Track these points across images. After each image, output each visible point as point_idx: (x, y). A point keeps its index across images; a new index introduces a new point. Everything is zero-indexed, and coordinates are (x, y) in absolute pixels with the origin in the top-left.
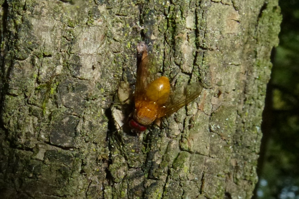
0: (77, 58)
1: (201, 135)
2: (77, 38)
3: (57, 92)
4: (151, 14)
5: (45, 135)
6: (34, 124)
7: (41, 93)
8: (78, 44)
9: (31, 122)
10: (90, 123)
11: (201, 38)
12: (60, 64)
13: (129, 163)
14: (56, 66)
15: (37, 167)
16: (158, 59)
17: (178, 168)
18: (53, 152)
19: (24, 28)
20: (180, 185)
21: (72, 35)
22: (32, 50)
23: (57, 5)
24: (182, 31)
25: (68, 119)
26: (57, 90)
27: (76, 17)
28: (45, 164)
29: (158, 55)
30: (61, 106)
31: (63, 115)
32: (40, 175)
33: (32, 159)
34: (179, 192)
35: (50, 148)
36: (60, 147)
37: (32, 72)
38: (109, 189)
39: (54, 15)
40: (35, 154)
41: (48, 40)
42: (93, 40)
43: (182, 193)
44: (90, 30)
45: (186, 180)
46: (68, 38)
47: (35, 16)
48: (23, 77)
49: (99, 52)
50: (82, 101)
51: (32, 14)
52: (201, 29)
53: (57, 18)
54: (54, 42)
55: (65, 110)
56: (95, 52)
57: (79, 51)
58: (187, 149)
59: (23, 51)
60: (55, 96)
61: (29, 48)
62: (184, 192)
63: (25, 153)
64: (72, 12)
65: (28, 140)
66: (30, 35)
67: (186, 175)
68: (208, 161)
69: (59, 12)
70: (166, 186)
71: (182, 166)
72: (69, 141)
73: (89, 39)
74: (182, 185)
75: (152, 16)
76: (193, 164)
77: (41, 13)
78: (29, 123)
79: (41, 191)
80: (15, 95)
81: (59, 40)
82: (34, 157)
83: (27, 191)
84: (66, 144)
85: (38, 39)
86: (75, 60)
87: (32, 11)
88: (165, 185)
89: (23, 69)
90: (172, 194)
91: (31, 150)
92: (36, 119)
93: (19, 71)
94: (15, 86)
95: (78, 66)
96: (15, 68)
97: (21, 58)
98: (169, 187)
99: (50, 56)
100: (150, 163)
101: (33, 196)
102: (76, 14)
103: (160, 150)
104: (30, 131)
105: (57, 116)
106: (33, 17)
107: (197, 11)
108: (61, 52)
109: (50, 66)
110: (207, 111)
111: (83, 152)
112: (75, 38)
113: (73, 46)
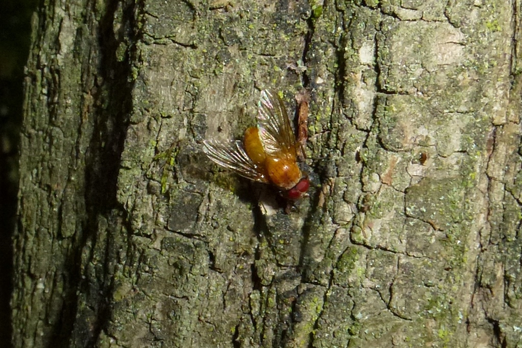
0: (201, 118)
1: (388, 222)
2: (203, 91)
3: (177, 163)
4: (315, 48)
5: (164, 218)
6: (153, 204)
7: (160, 165)
8: (204, 100)
9: (150, 201)
10: (219, 203)
11: (383, 77)
12: (184, 127)
13: (279, 258)
14: (179, 130)
15: (153, 258)
16: (324, 111)
17: (345, 269)
18: (171, 239)
19: (139, 84)
20: (349, 294)
21: (196, 88)
22: (148, 111)
23: (176, 51)
24: (353, 69)
25: (190, 197)
26: (176, 161)
27: (202, 64)
28: (162, 255)
29: (325, 106)
30: (182, 180)
31: (183, 193)
32: (157, 268)
33: (148, 247)
34: (347, 304)
35: (169, 234)
36: (180, 233)
37: (149, 139)
38: (256, 295)
39: (174, 65)
40: (153, 242)
41: (168, 97)
42: (223, 93)
43: (352, 307)
44: (218, 79)
45: (358, 288)
46: (192, 92)
47: (153, 67)
48: (137, 146)
49: (229, 109)
50: (206, 174)
51: (150, 65)
52: (382, 64)
53: (177, 68)
54: (175, 100)
55: (185, 186)
56: (225, 109)
57: (205, 108)
58: (361, 242)
59: (139, 113)
60: (174, 168)
61: (145, 109)
62: (354, 305)
63: (142, 241)
64: (197, 58)
65: (145, 224)
66: (147, 92)
67: (359, 280)
68: (403, 261)
69: (179, 61)
70: (328, 294)
71: (351, 266)
72: (191, 226)
73: (217, 92)
74: (352, 294)
75: (317, 50)
76: (371, 264)
77: (159, 64)
78: (147, 203)
79: (159, 289)
80: (127, 168)
81: (181, 96)
82: (150, 246)
83: (143, 289)
84: (186, 231)
85: (154, 96)
86: (199, 120)
87: (149, 62)
88: (327, 292)
89: (137, 135)
90: (335, 306)
91: (149, 236)
92: (155, 198)
93: (134, 138)
94: (129, 157)
95: (202, 129)
96: (129, 135)
97: (136, 121)
98: (331, 296)
99: (169, 117)
100: (306, 260)
101: (150, 295)
102: (202, 60)
103: (322, 242)
104: (149, 214)
105: (175, 194)
106: (150, 69)
107: (377, 38)
108: (184, 111)
109: (171, 130)
110: (398, 186)
111: (211, 241)
112: (200, 92)
113: (198, 103)
